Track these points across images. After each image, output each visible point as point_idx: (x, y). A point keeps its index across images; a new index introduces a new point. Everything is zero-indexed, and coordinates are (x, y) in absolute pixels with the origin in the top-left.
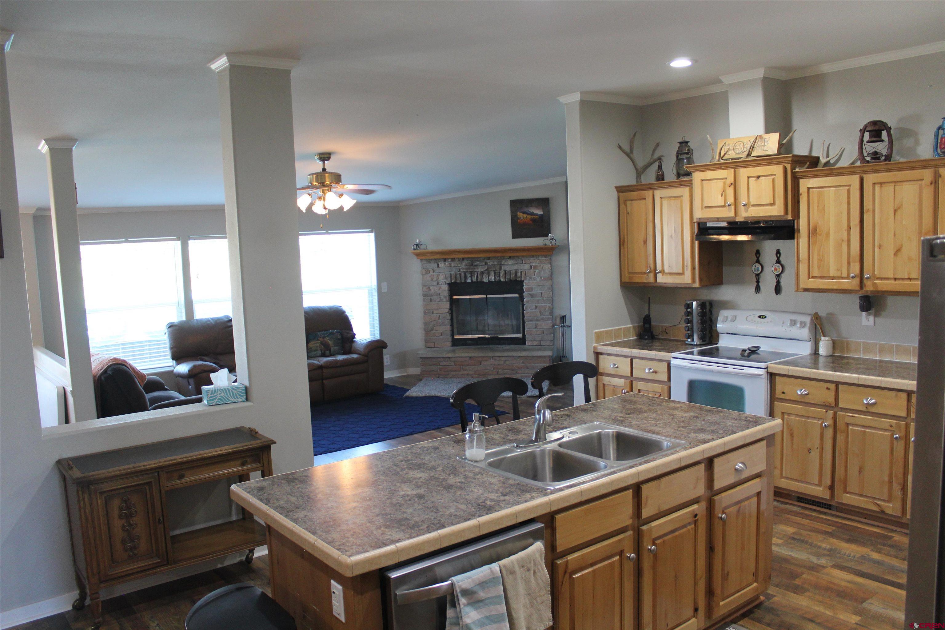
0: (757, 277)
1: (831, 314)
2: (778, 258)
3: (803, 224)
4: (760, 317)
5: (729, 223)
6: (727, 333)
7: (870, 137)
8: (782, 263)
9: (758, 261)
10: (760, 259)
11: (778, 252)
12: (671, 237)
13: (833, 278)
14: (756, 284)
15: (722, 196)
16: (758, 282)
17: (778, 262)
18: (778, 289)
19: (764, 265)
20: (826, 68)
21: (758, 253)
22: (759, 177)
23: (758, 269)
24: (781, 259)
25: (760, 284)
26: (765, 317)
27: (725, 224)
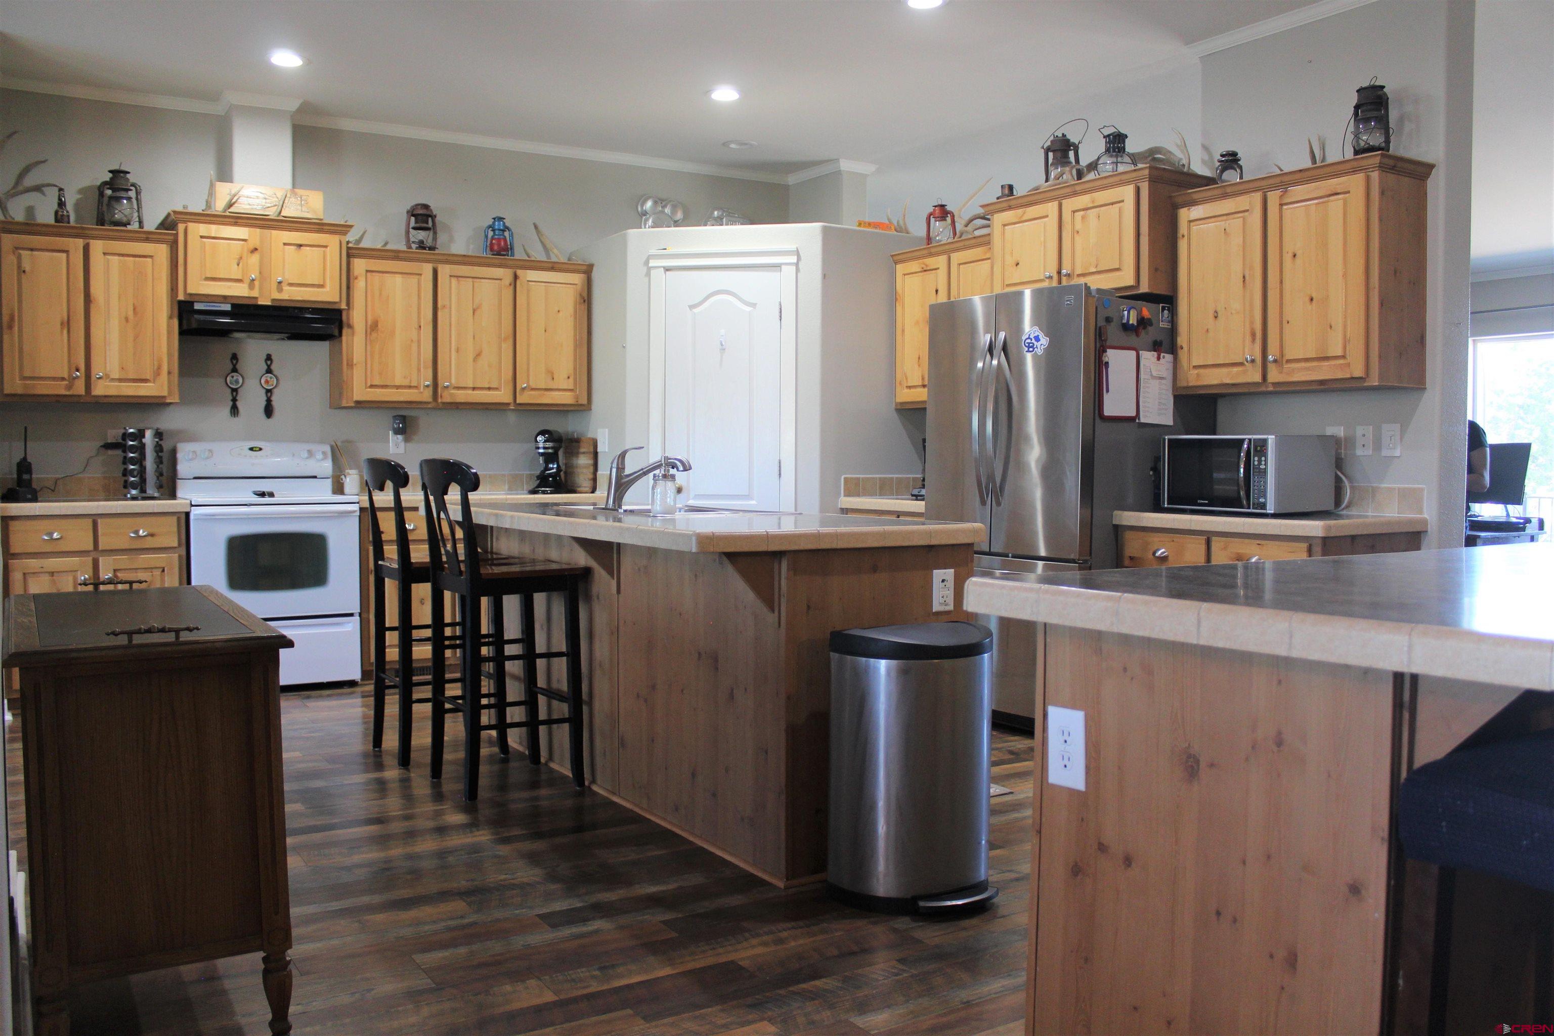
0: (235, 393)
1: (347, 441)
2: (269, 366)
3: (357, 317)
4: (251, 449)
5: (233, 305)
6: (195, 478)
7: (416, 222)
8: (275, 373)
9: (234, 370)
10: (238, 366)
11: (269, 358)
12: (127, 320)
13: (398, 387)
14: (231, 403)
15: (238, 265)
16: (234, 400)
17: (269, 371)
18: (269, 411)
19: (245, 376)
20: (347, 125)
21: (234, 357)
22: (301, 246)
23: (237, 382)
24: (273, 367)
25: (239, 404)
26: (261, 449)
27: (228, 307)
